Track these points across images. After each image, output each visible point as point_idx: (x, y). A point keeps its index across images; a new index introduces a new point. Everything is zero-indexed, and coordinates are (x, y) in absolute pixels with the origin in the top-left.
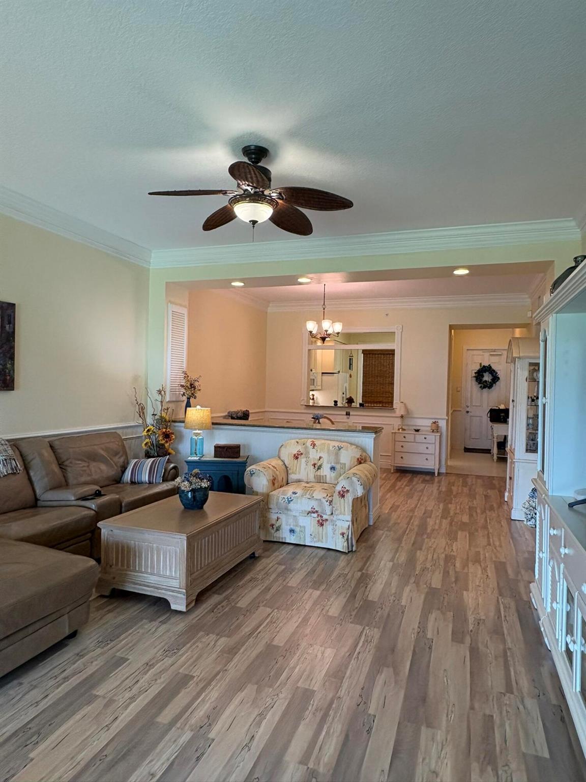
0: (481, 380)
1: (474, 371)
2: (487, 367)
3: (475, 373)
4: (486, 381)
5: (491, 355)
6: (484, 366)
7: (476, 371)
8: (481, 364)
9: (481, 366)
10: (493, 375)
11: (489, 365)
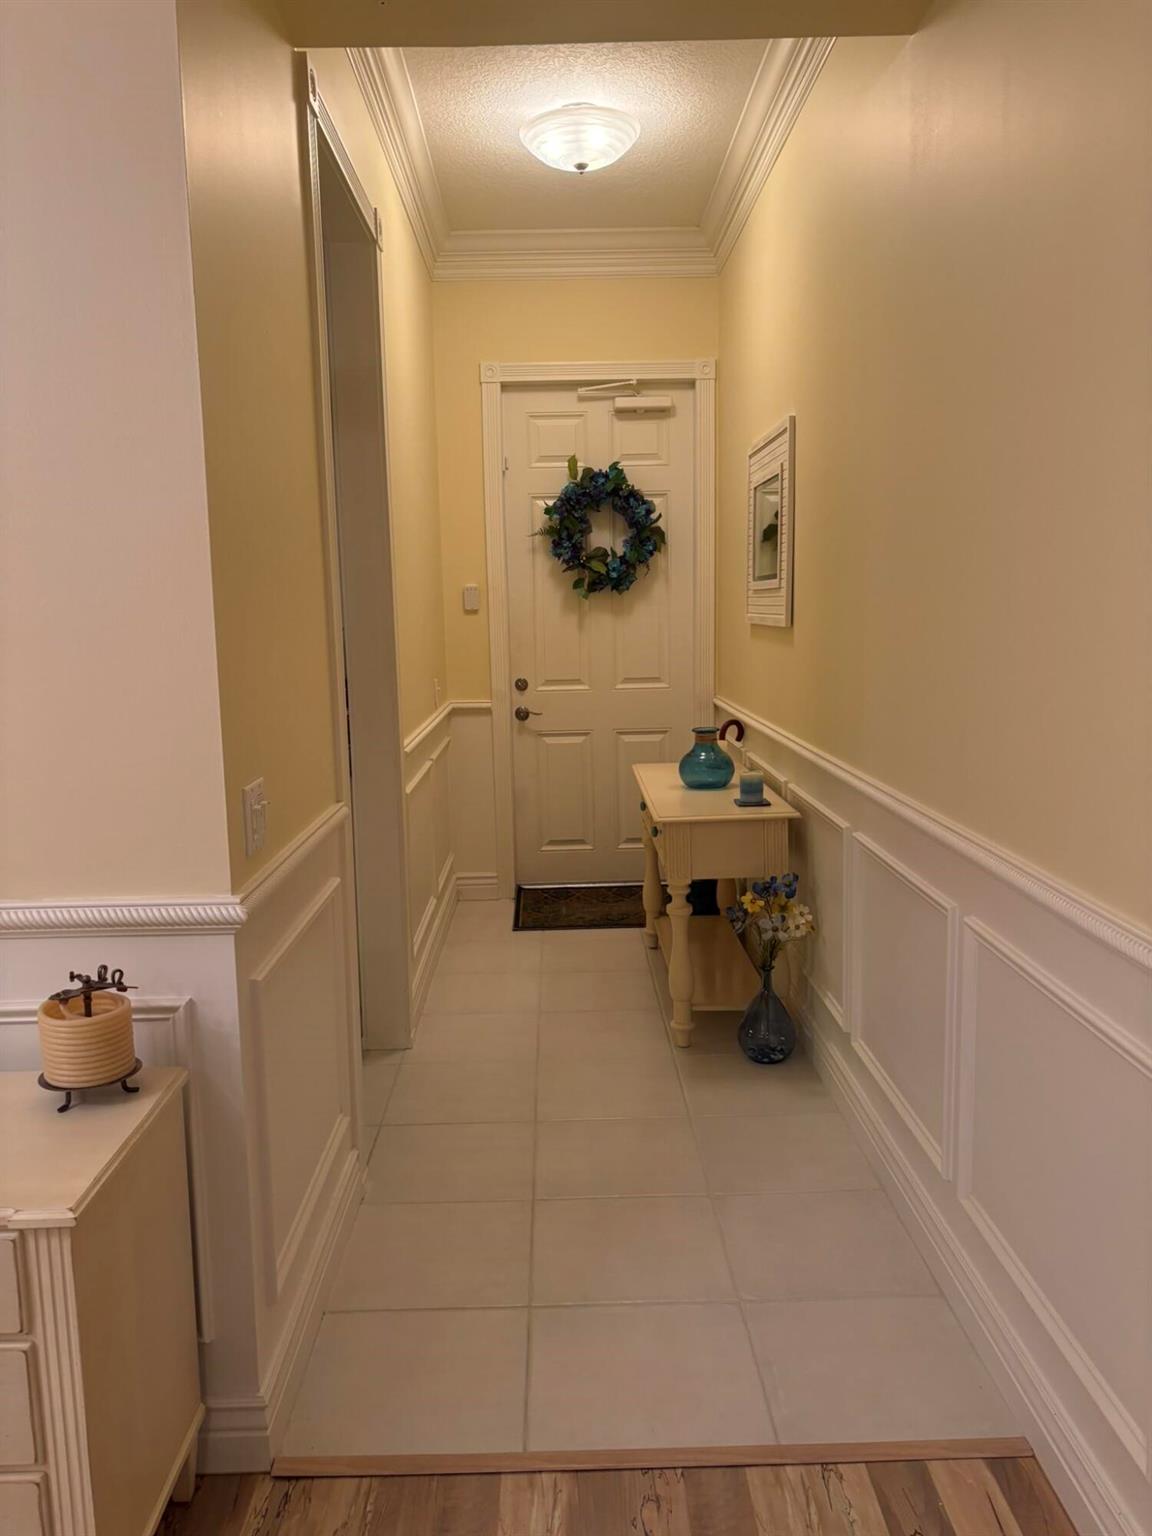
0: (577, 549)
1: (541, 504)
2: (606, 476)
3: (548, 511)
4: (601, 555)
5: (621, 413)
6: (587, 471)
7: (551, 503)
8: (573, 461)
9: (573, 474)
10: (633, 523)
11: (614, 466)
